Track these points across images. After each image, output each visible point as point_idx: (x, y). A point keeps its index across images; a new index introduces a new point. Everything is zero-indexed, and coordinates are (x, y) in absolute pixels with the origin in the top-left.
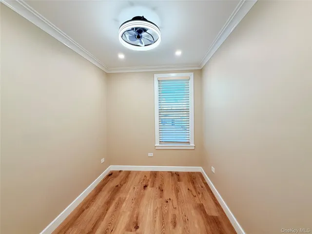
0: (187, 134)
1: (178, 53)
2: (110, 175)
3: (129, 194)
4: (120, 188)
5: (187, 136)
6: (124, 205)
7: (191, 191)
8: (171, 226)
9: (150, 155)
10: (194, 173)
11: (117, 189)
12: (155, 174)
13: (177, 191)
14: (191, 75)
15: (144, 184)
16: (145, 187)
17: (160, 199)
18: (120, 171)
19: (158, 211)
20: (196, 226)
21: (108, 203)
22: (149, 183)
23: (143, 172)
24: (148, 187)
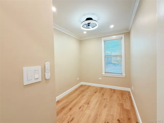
0: (121, 69)
1: (112, 26)
2: (81, 86)
3: (87, 93)
4: (84, 91)
5: (121, 70)
6: (85, 97)
7: (119, 98)
8: (103, 107)
9: (100, 79)
10: (125, 91)
11: (83, 91)
12: (102, 88)
13: (111, 96)
14: (123, 36)
15: (96, 91)
16: (96, 92)
17: (101, 98)
18: (86, 85)
19: (99, 101)
20: (116, 110)
21: (79, 95)
22: (98, 91)
23: (96, 87)
24: (97, 93)
